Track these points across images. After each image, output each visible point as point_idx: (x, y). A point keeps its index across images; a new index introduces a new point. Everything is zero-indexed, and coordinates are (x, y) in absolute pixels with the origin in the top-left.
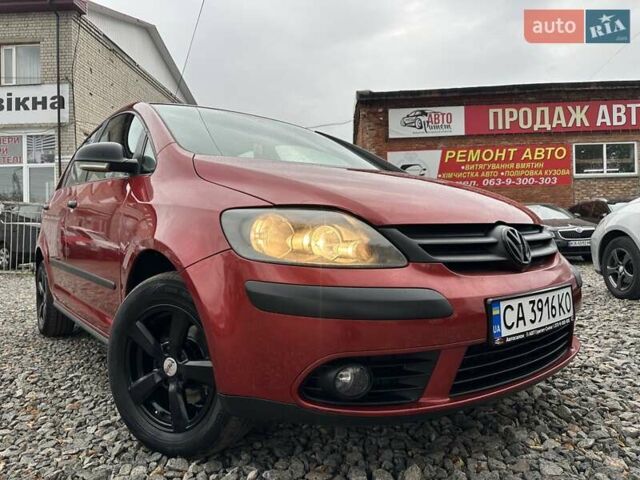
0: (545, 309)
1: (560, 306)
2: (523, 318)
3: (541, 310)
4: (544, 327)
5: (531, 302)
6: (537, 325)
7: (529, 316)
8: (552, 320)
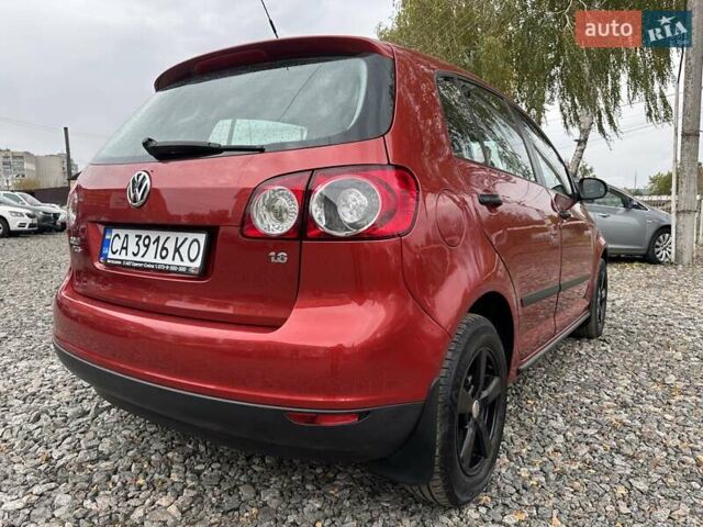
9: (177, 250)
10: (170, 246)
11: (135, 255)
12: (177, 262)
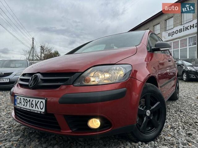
0: (28, 103)
1: (36, 105)
2: (21, 103)
3: (27, 103)
4: (26, 109)
5: (23, 99)
6: (25, 107)
7: (23, 103)
8: (31, 108)
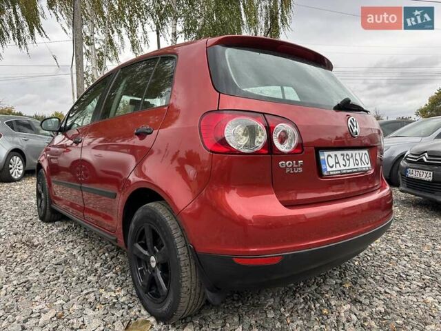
9: (361, 160)
10: (358, 158)
11: (345, 166)
12: (363, 166)
